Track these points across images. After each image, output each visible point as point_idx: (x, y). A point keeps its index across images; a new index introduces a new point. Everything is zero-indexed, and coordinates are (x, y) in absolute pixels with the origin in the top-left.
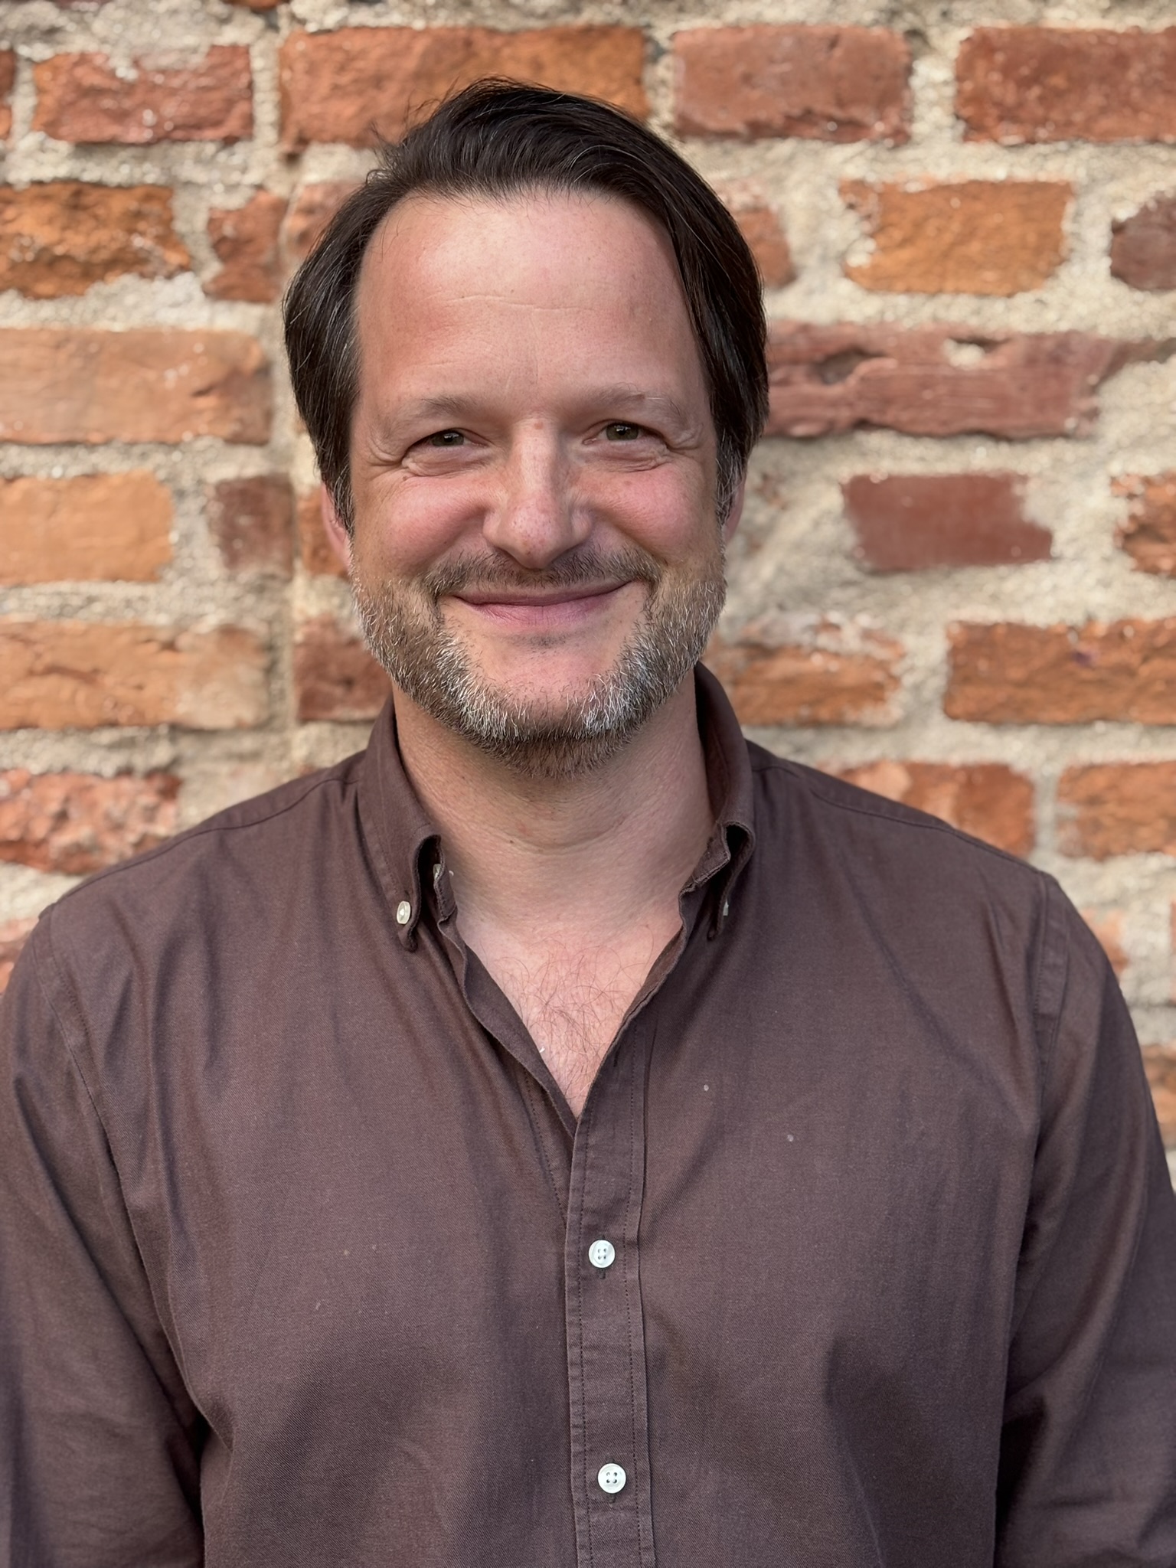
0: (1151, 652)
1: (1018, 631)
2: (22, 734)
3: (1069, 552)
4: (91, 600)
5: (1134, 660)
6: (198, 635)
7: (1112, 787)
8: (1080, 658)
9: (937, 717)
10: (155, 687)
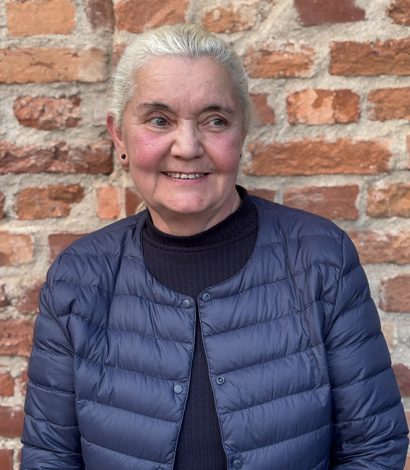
0: (399, 50)
1: (353, 44)
2: (29, 85)
3: (371, 17)
4: (50, 40)
5: (394, 53)
6: (84, 51)
7: (386, 97)
8: (375, 53)
9: (327, 74)
10: (71, 69)
